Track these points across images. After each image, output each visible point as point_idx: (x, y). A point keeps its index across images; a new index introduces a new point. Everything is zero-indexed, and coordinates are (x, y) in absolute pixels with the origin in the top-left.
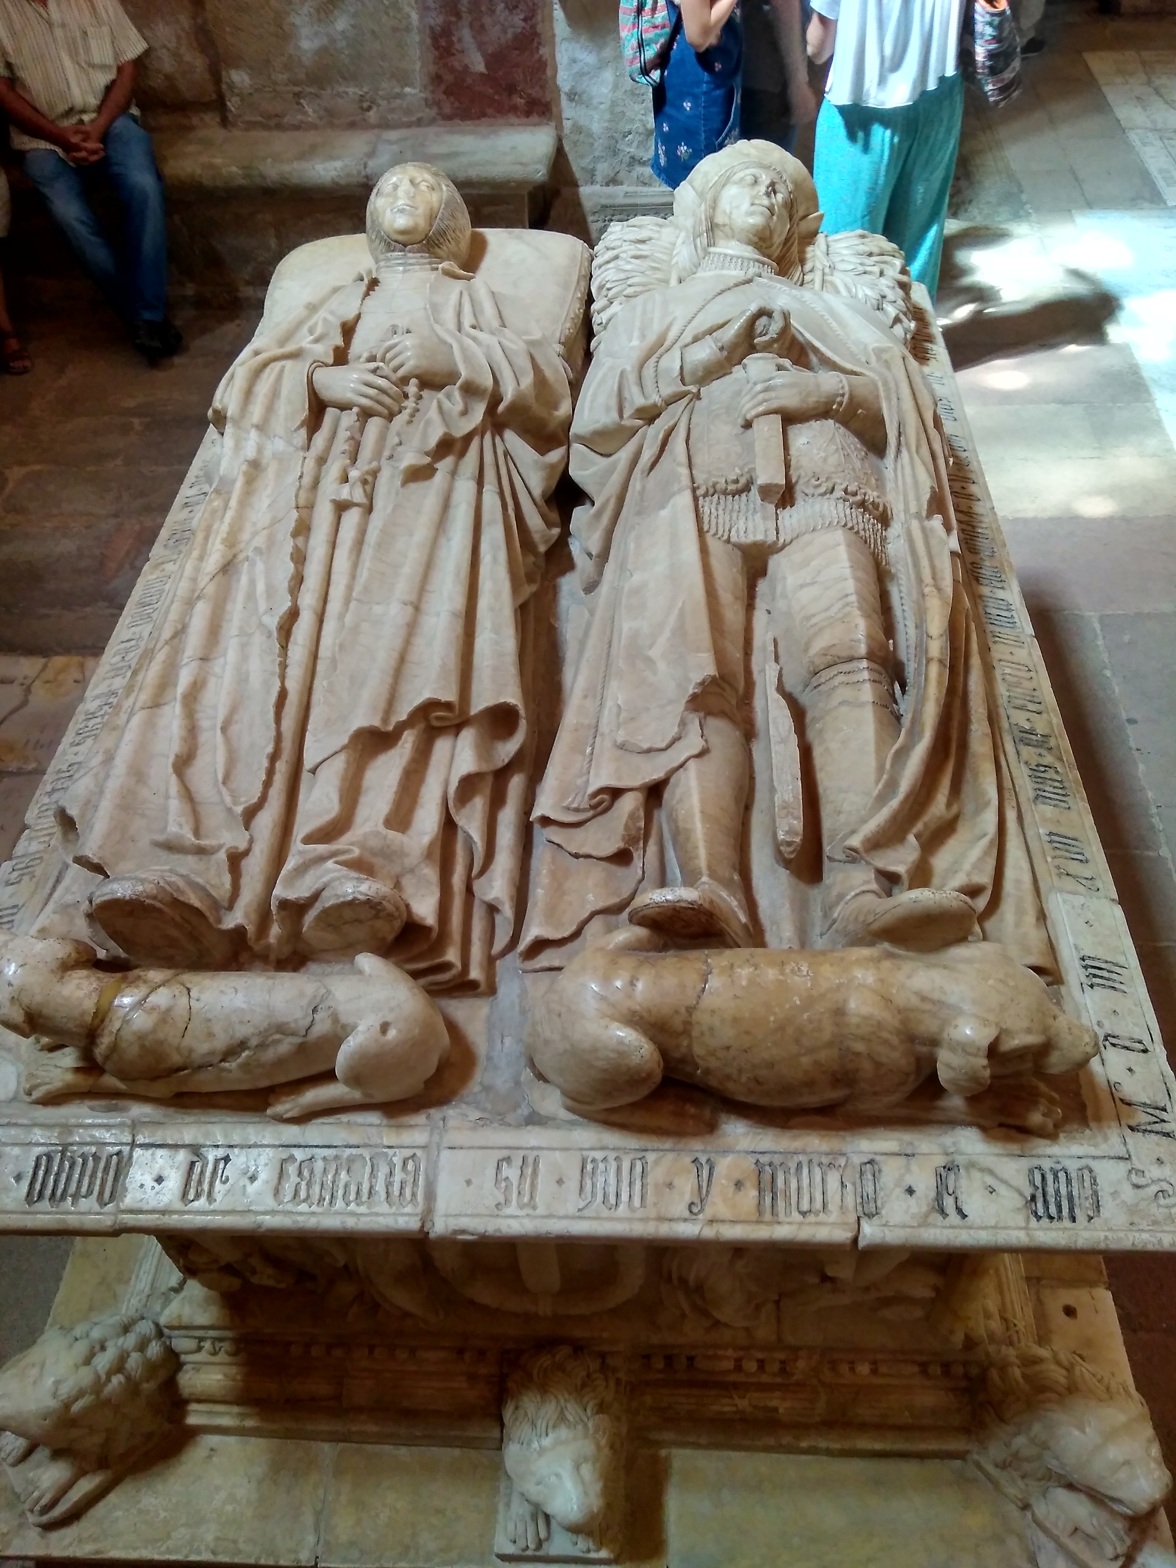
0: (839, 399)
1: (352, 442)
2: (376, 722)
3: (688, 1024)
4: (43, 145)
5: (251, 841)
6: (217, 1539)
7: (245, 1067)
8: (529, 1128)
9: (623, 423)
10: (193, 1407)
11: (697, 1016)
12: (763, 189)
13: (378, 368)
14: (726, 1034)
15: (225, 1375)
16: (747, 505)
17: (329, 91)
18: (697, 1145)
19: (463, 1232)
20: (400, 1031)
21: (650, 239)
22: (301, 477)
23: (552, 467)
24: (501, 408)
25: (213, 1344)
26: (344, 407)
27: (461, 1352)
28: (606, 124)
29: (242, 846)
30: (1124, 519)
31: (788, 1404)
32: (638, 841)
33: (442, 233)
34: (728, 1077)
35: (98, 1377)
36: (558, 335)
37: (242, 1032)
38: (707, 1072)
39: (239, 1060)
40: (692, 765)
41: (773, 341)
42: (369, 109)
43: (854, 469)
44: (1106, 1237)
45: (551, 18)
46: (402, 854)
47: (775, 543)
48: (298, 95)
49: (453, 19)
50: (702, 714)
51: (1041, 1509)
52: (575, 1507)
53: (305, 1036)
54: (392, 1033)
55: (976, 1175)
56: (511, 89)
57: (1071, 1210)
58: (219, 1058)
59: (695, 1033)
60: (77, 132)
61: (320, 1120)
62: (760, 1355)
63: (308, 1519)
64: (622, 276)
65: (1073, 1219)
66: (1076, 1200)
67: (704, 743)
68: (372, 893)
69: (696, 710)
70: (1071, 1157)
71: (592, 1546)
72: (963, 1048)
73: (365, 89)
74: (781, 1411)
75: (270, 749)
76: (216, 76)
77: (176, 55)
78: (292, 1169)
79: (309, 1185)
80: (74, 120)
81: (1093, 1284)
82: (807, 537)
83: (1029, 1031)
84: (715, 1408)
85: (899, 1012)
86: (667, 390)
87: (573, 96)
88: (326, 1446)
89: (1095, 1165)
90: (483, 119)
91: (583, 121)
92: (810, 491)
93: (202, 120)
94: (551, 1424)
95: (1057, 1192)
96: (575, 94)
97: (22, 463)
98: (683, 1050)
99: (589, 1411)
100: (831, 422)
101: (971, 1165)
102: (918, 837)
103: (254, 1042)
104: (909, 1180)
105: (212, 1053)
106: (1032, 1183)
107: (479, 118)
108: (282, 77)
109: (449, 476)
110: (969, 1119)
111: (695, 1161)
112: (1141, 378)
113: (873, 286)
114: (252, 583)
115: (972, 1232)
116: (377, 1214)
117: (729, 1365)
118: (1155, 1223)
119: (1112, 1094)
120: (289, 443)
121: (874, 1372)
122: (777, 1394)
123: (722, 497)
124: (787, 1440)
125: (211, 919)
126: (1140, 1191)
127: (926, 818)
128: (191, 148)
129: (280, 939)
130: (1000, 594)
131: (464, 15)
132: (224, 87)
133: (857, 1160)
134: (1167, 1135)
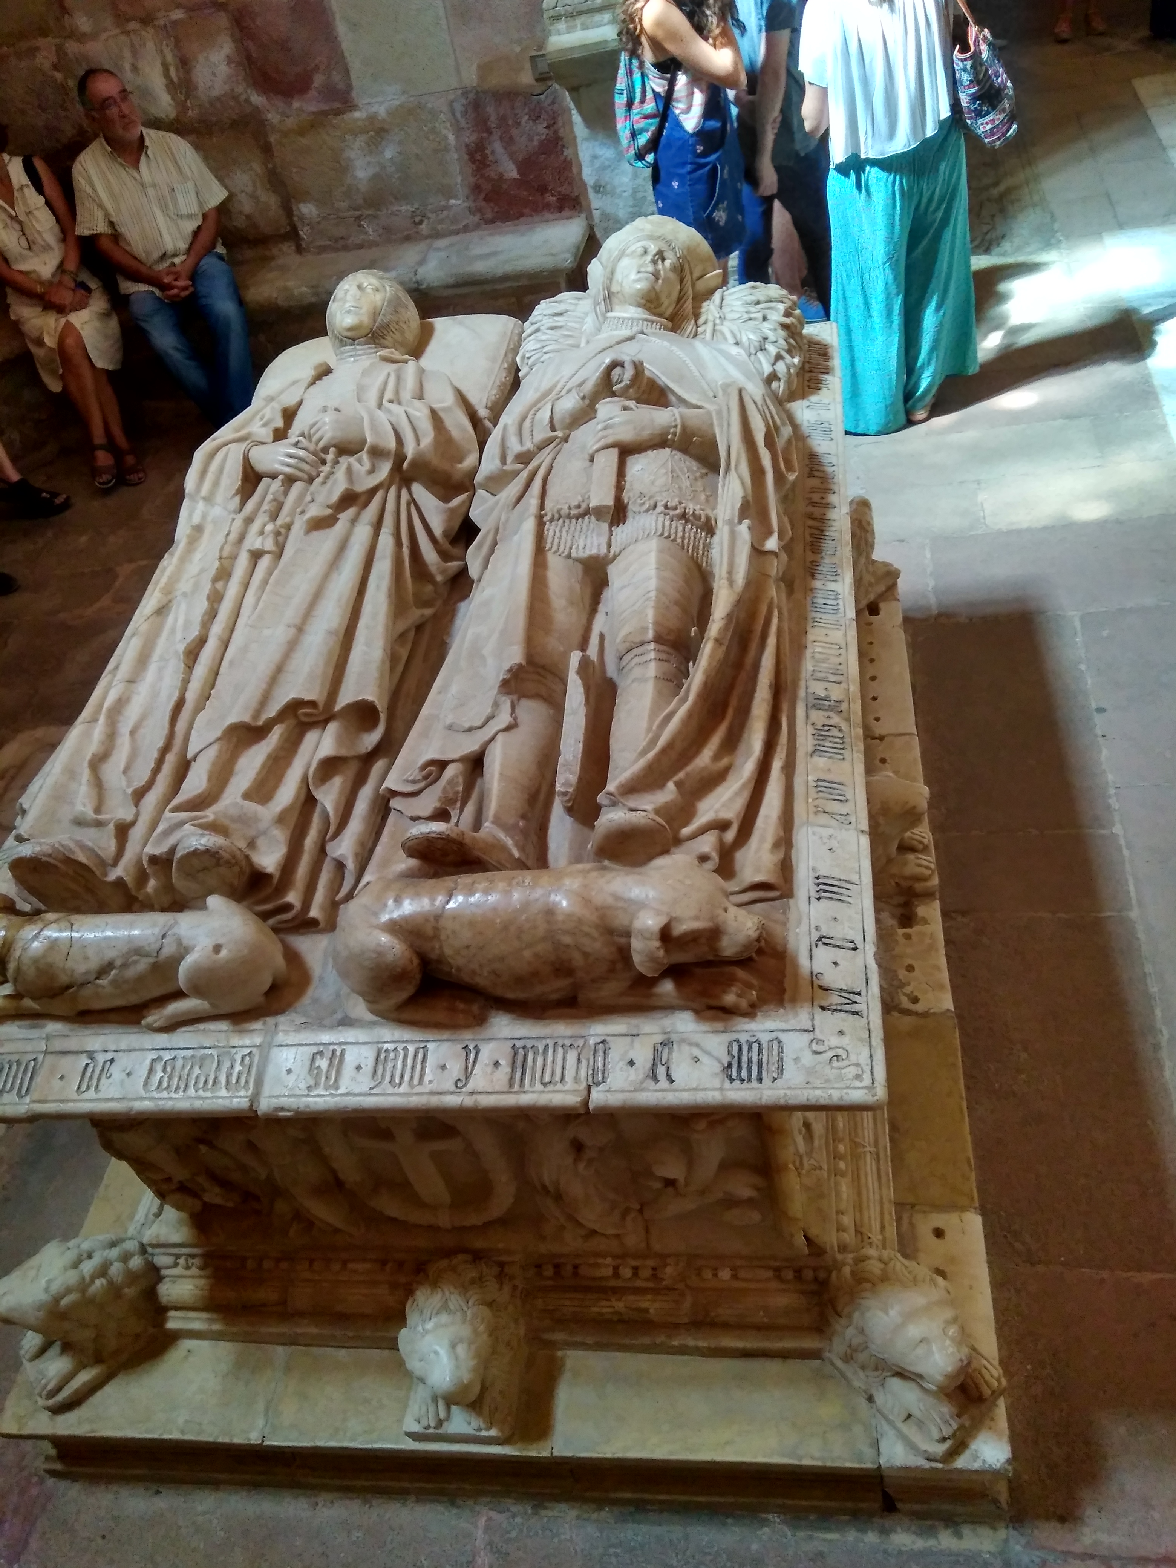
0: (672, 430)
1: (275, 503)
2: (246, 718)
3: (436, 929)
4: (143, 287)
5: (137, 815)
6: (186, 1422)
7: (114, 982)
8: (340, 1028)
9: (505, 468)
10: (172, 1313)
11: (443, 923)
12: (649, 258)
13: (298, 442)
14: (466, 936)
15: (196, 1286)
16: (588, 526)
17: (384, 211)
18: (467, 1036)
19: (282, 1109)
20: (230, 951)
21: (567, 311)
22: (228, 534)
23: (452, 511)
24: (405, 465)
25: (186, 1260)
26: (274, 477)
27: (384, 1263)
28: (631, 209)
29: (129, 818)
30: (1118, 522)
31: (657, 1305)
32: (455, 802)
33: (386, 326)
34: (474, 972)
35: (83, 1279)
36: (485, 401)
37: (110, 954)
38: (459, 969)
39: (110, 978)
40: (500, 737)
41: (628, 387)
42: (421, 222)
43: (680, 488)
44: (785, 1095)
45: (571, 123)
46: (256, 819)
47: (606, 555)
48: (359, 218)
49: (485, 135)
50: (515, 697)
51: (880, 1398)
52: (448, 1379)
53: (157, 957)
54: (224, 953)
55: (686, 1048)
56: (543, 189)
57: (760, 1073)
58: (94, 977)
59: (443, 937)
60: (168, 274)
61: (183, 1029)
62: (634, 1263)
63: (260, 1406)
64: (538, 346)
65: (760, 1080)
66: (764, 1065)
67: (511, 719)
68: (210, 844)
69: (508, 693)
70: (764, 1031)
71: (483, 1425)
72: (644, 935)
73: (416, 206)
74: (651, 1311)
75: (161, 743)
76: (288, 210)
77: (254, 197)
78: (159, 1067)
79: (170, 1078)
80: (166, 264)
81: (963, 1209)
82: (631, 547)
83: (696, 918)
84: (595, 1309)
85: (597, 909)
86: (539, 436)
87: (598, 188)
88: (280, 1349)
89: (783, 1036)
90: (521, 219)
91: (610, 210)
92: (636, 509)
93: (280, 250)
94: (434, 1312)
95: (750, 1061)
96: (600, 187)
97: (131, 561)
98: (437, 952)
99: (470, 1303)
100: (668, 450)
101: (683, 1041)
102: (678, 785)
103: (118, 963)
104: (632, 1055)
105: (87, 973)
106: (730, 1052)
107: (518, 219)
108: (343, 205)
109: (348, 525)
110: (682, 1003)
111: (466, 1047)
112: (1152, 386)
113: (756, 330)
114: (176, 620)
115: (677, 1094)
116: (218, 1097)
117: (609, 1272)
118: (828, 1081)
119: (812, 982)
120: (225, 508)
121: (735, 1277)
122: (649, 1297)
123: (567, 521)
124: (661, 1339)
125: (98, 873)
126: (818, 1056)
127: (689, 768)
128: (271, 275)
129: (156, 890)
130: (832, 586)
131: (494, 130)
132: (295, 219)
133: (592, 1041)
134: (856, 1013)
